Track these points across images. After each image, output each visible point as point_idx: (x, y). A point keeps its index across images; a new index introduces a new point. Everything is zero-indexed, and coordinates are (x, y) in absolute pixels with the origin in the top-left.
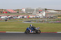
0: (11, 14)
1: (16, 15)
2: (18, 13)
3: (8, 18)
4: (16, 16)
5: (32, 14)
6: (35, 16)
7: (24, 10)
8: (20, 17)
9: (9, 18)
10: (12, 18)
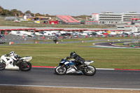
0: (66, 27)
1: (78, 29)
2: (83, 23)
3: (59, 34)
4: (77, 31)
5: (114, 26)
6: (122, 32)
7: (97, 17)
8: (86, 34)
9: (62, 35)
10: (69, 34)
